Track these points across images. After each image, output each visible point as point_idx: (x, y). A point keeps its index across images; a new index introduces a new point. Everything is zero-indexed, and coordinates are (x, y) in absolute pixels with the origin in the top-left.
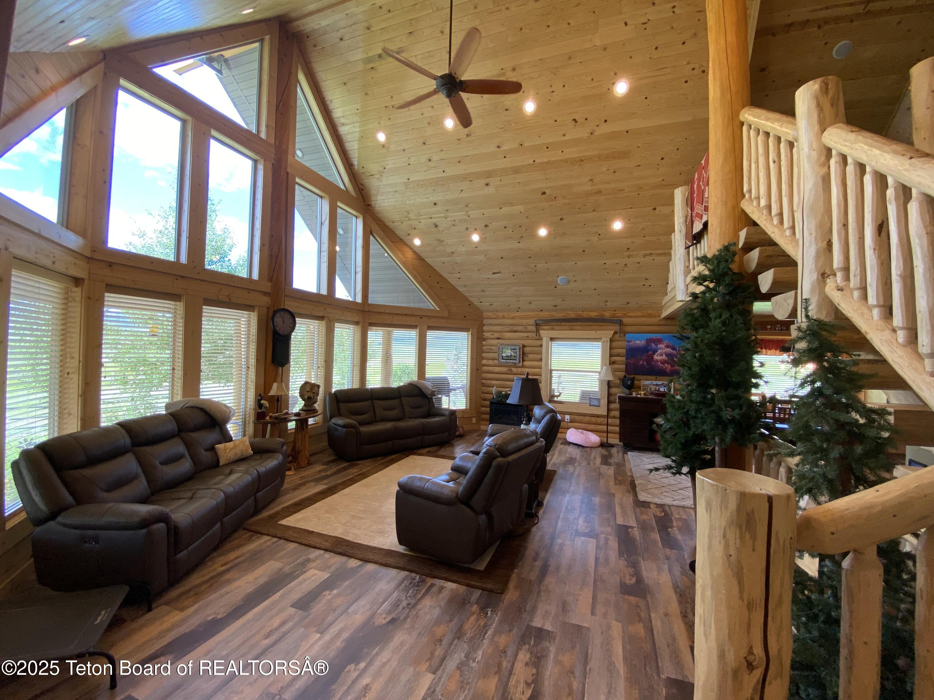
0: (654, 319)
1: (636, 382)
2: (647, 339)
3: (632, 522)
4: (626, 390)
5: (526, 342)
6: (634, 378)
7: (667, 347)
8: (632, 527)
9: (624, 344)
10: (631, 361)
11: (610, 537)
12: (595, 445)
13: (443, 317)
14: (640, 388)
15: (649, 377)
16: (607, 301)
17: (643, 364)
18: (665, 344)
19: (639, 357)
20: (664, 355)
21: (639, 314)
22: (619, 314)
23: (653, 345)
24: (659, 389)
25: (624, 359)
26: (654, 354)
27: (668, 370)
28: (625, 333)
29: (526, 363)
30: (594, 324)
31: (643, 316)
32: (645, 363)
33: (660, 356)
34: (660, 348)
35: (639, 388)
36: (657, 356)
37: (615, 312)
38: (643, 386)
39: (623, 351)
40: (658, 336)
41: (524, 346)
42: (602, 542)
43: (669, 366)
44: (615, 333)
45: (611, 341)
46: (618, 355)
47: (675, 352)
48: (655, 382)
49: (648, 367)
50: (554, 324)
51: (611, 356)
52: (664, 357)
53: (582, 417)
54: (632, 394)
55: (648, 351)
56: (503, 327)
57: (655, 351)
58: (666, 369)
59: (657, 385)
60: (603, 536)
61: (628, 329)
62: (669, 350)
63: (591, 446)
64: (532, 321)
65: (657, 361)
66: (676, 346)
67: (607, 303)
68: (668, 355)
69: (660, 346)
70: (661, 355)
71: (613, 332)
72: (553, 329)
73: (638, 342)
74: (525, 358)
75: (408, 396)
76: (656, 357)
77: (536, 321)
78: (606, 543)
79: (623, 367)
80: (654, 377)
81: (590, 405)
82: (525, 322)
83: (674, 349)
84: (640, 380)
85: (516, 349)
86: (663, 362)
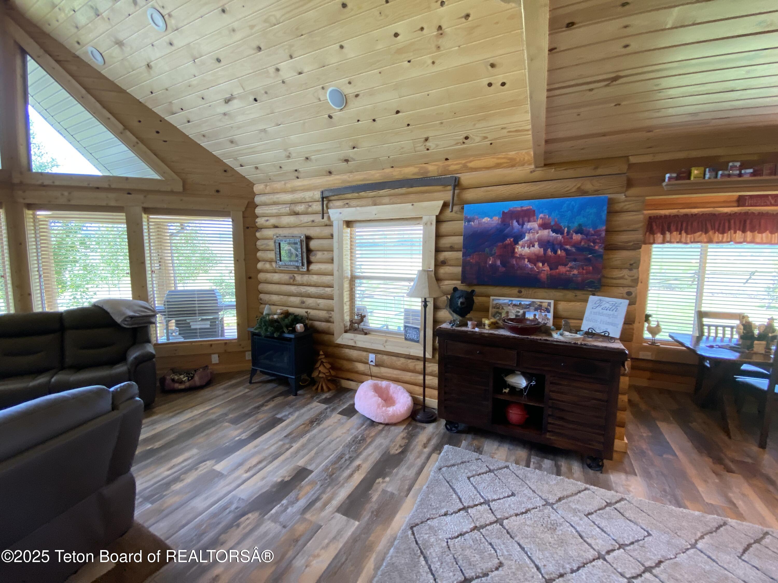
0: (520, 168)
1: (477, 300)
2: (504, 213)
4: (456, 317)
5: (311, 232)
6: (473, 291)
7: (544, 226)
9: (460, 226)
10: (473, 260)
12: (394, 421)
13: (172, 192)
14: (487, 311)
15: (506, 290)
16: (427, 139)
17: (493, 266)
18: (540, 221)
19: (487, 250)
20: (536, 245)
21: (491, 161)
22: (453, 166)
23: (515, 224)
24: (524, 314)
25: (459, 255)
26: (516, 242)
27: (543, 276)
28: (463, 203)
29: (312, 267)
30: (411, 190)
31: (498, 166)
32: (498, 263)
33: (529, 247)
34: (530, 231)
35: (485, 310)
36: (523, 246)
37: (447, 163)
38: (494, 307)
39: (459, 240)
40: (526, 205)
41: (308, 238)
43: (547, 268)
44: (445, 205)
45: (439, 221)
46: (452, 249)
47: (560, 237)
48: (516, 301)
49: (502, 269)
50: (349, 196)
51: (438, 250)
52: (536, 249)
53: (394, 358)
54: (466, 325)
55: (505, 237)
56: (280, 207)
57: (518, 237)
58: (539, 273)
59: (519, 306)
61: (469, 195)
62: (546, 233)
63: (387, 422)
64: (317, 195)
65: (522, 257)
66: (562, 225)
67: (428, 144)
68: (544, 244)
69: (529, 225)
70: (531, 244)
71: (441, 203)
72: (348, 205)
73: (486, 220)
74: (312, 258)
75: (77, 328)
76: (520, 250)
77: (322, 192)
79: (459, 270)
80: (515, 291)
81: (406, 339)
82: (308, 195)
83: (557, 230)
84: (489, 296)
85: (296, 243)
86: (534, 259)
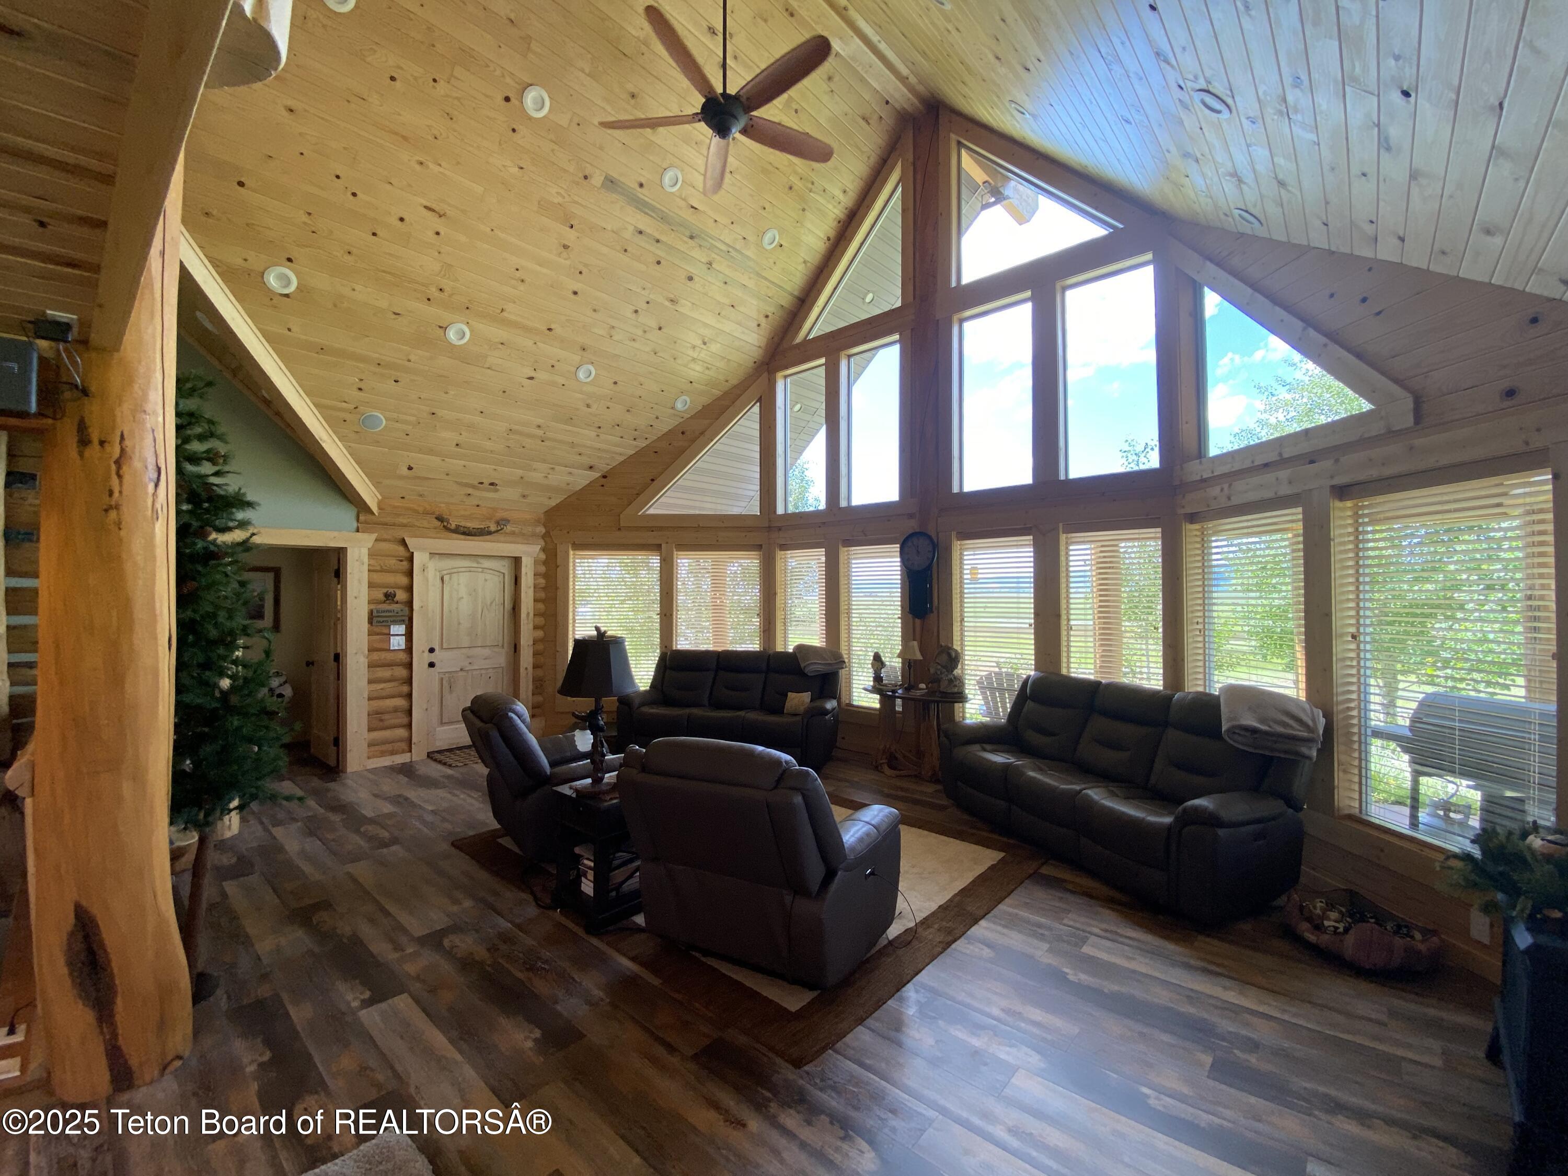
3: (371, 1017)
8: (368, 1003)
11: (396, 955)
13: (1389, 435)
42: (404, 940)
60: (410, 950)
78: (392, 941)
